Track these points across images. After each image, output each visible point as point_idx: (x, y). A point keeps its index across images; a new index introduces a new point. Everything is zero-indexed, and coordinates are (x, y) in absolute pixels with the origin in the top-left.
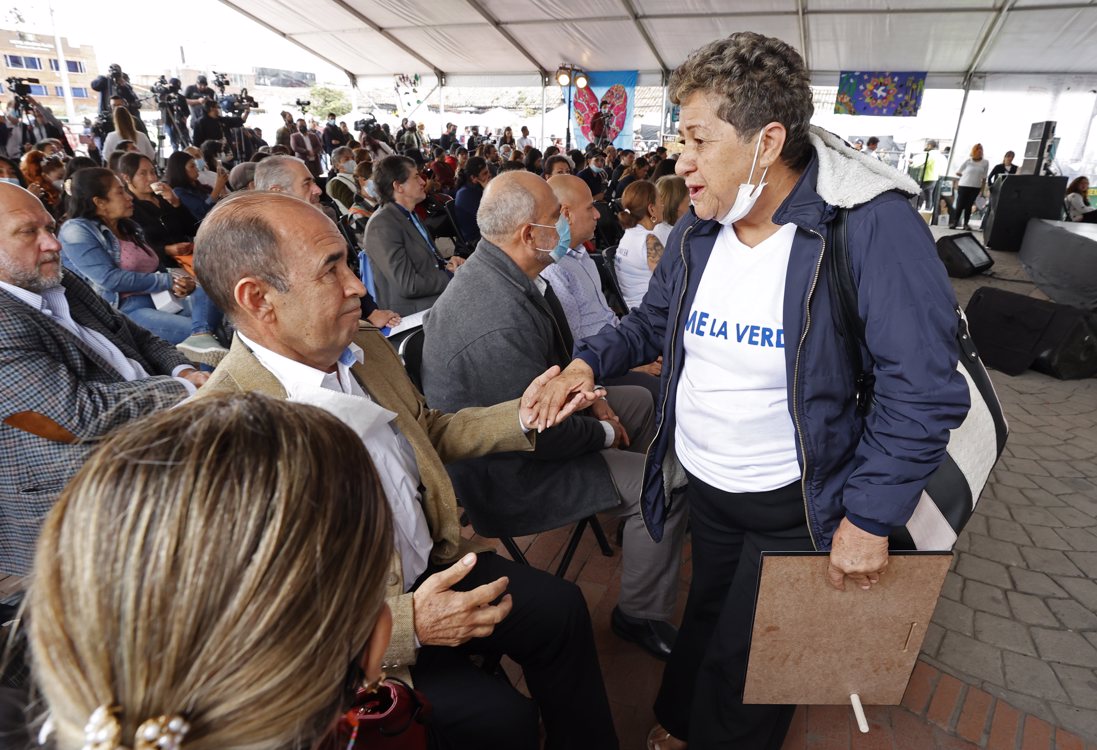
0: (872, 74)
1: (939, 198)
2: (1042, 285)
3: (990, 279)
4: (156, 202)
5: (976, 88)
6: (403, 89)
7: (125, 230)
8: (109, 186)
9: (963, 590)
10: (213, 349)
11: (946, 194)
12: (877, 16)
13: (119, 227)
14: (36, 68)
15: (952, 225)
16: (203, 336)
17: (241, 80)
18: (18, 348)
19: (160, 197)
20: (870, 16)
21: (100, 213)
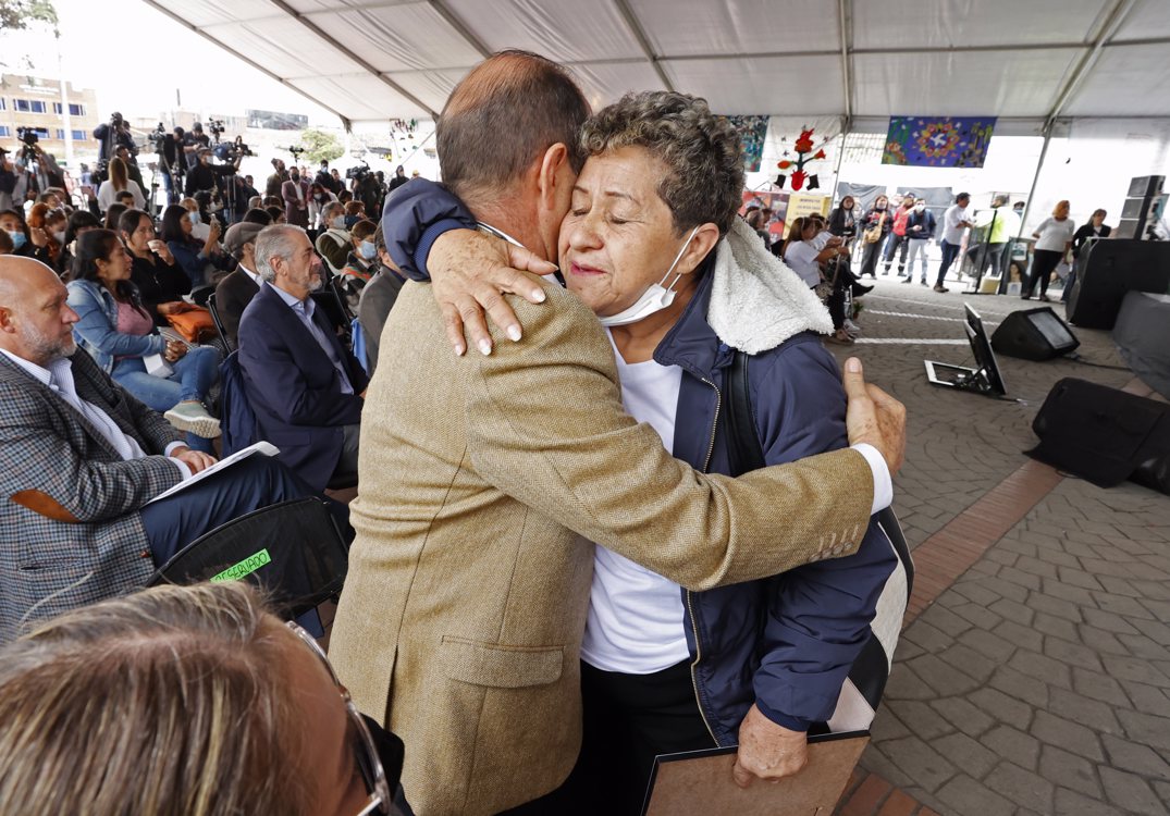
0: (928, 120)
1: (1008, 263)
2: (1144, 373)
3: (1074, 364)
4: (152, 260)
5: (1059, 134)
6: (398, 134)
7: (122, 292)
8: (112, 248)
9: (1039, 758)
10: (201, 418)
11: (1017, 258)
12: (937, 55)
13: (118, 289)
14: (40, 111)
15: (1025, 295)
16: (192, 404)
17: (234, 122)
18: (28, 426)
19: (156, 254)
20: (928, 55)
21: (101, 274)
